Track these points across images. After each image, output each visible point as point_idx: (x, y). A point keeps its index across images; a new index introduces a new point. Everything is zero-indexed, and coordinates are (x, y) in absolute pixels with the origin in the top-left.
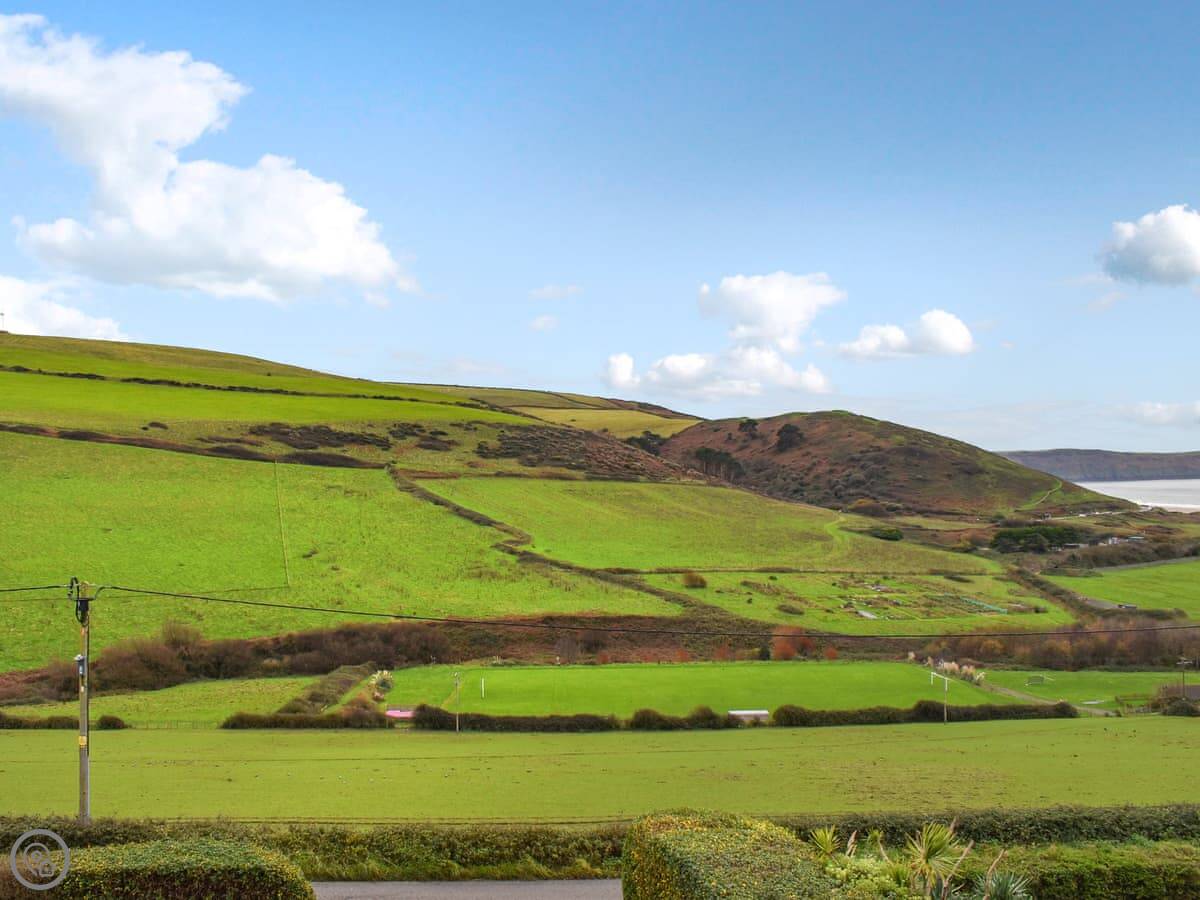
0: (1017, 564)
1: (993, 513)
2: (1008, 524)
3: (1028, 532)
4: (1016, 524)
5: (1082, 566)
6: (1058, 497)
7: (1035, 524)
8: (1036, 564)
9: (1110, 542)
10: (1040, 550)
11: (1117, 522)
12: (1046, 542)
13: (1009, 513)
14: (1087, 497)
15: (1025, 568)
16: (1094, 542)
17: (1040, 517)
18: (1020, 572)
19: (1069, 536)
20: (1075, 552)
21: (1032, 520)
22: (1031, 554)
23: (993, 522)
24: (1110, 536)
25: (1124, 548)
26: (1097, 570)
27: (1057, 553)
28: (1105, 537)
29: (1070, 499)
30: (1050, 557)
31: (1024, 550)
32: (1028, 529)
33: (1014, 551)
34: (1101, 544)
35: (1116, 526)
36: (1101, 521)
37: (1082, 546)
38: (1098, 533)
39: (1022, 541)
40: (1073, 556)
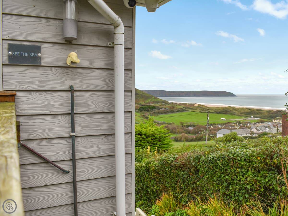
0: (143, 114)
1: (140, 103)
2: (142, 105)
3: (146, 107)
4: (144, 105)
5: (156, 114)
6: (153, 100)
7: (148, 105)
8: (147, 114)
9: (162, 109)
10: (148, 111)
11: (164, 105)
12: (149, 109)
13: (143, 103)
14: (159, 100)
15: (145, 115)
16: (159, 109)
17: (149, 104)
18: (144, 115)
19: (154, 108)
20: (155, 111)
21: (147, 105)
22: (146, 112)
23: (139, 105)
24: (162, 108)
25: (164, 111)
26: (159, 115)
27: (151, 111)
28: (161, 108)
29: (155, 100)
30: (150, 112)
31: (145, 111)
32: (146, 106)
33: (143, 111)
34: (160, 110)
35: (163, 106)
36: (161, 105)
37: (157, 110)
38: (160, 107)
39: (145, 109)
40: (154, 112)
